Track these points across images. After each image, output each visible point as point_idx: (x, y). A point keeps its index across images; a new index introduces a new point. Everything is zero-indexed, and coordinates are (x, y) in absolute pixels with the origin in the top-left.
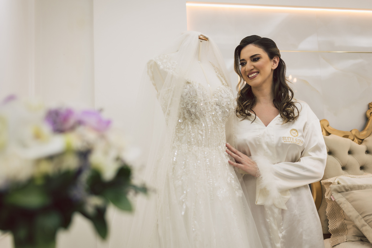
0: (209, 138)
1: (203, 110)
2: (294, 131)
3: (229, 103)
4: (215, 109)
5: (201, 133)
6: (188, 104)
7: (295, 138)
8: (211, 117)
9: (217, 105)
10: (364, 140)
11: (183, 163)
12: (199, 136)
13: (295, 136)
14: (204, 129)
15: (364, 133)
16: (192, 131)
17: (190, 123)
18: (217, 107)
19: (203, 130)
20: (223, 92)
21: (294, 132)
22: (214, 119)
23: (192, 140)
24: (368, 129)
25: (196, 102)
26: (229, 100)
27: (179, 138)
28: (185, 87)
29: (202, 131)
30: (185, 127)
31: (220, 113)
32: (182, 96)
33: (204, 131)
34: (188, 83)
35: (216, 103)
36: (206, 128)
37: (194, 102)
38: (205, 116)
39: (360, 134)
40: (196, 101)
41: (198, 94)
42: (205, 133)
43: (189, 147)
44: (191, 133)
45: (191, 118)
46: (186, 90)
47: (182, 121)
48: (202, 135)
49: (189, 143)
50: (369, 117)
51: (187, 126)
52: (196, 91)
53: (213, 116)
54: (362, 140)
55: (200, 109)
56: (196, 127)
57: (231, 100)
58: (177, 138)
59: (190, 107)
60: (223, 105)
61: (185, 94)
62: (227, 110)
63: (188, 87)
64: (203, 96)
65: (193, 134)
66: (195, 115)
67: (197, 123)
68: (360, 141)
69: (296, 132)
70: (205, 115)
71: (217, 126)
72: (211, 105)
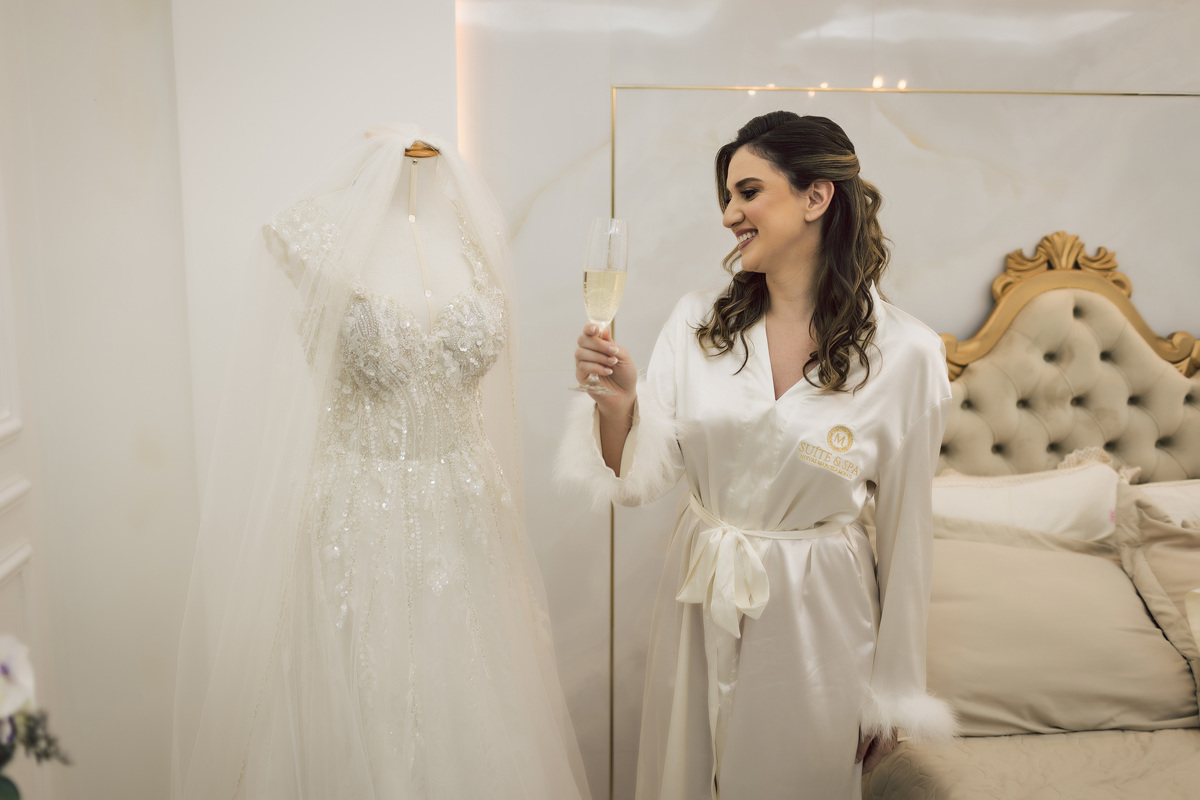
0: (420, 436)
1: (399, 371)
2: (842, 434)
3: (479, 343)
4: (441, 361)
5: (396, 425)
6: (357, 357)
7: (835, 454)
8: (426, 383)
9: (447, 348)
10: (967, 369)
11: (348, 501)
12: (392, 433)
13: (838, 449)
14: (404, 415)
15: (973, 346)
16: (372, 419)
17: (367, 399)
18: (447, 356)
19: (401, 417)
20: (466, 310)
21: (841, 436)
22: (437, 386)
23: (373, 443)
24: (986, 335)
25: (377, 355)
26: (480, 334)
27: (341, 434)
28: (351, 311)
29: (399, 420)
30: (357, 407)
31: (453, 369)
32: (341, 335)
33: (404, 420)
34: (359, 299)
35: (442, 344)
36: (410, 414)
37: (371, 353)
38: (407, 384)
39: (960, 349)
40: (377, 351)
41: (384, 333)
42: (408, 426)
43: (363, 460)
44: (370, 424)
45: (371, 389)
46: (352, 321)
47: (349, 392)
48: (398, 432)
49: (365, 451)
50: (999, 298)
51: (361, 405)
52: (376, 327)
53: (434, 378)
54: (964, 367)
55: (390, 371)
56: (383, 411)
57: (485, 334)
58: (338, 435)
59: (362, 365)
60: (462, 350)
61: (349, 330)
62: (472, 360)
63: (358, 308)
64: (398, 335)
65: (374, 428)
66: (378, 383)
67: (386, 399)
68: (957, 370)
69: (847, 438)
70: (406, 380)
71: (447, 402)
72: (427, 352)
